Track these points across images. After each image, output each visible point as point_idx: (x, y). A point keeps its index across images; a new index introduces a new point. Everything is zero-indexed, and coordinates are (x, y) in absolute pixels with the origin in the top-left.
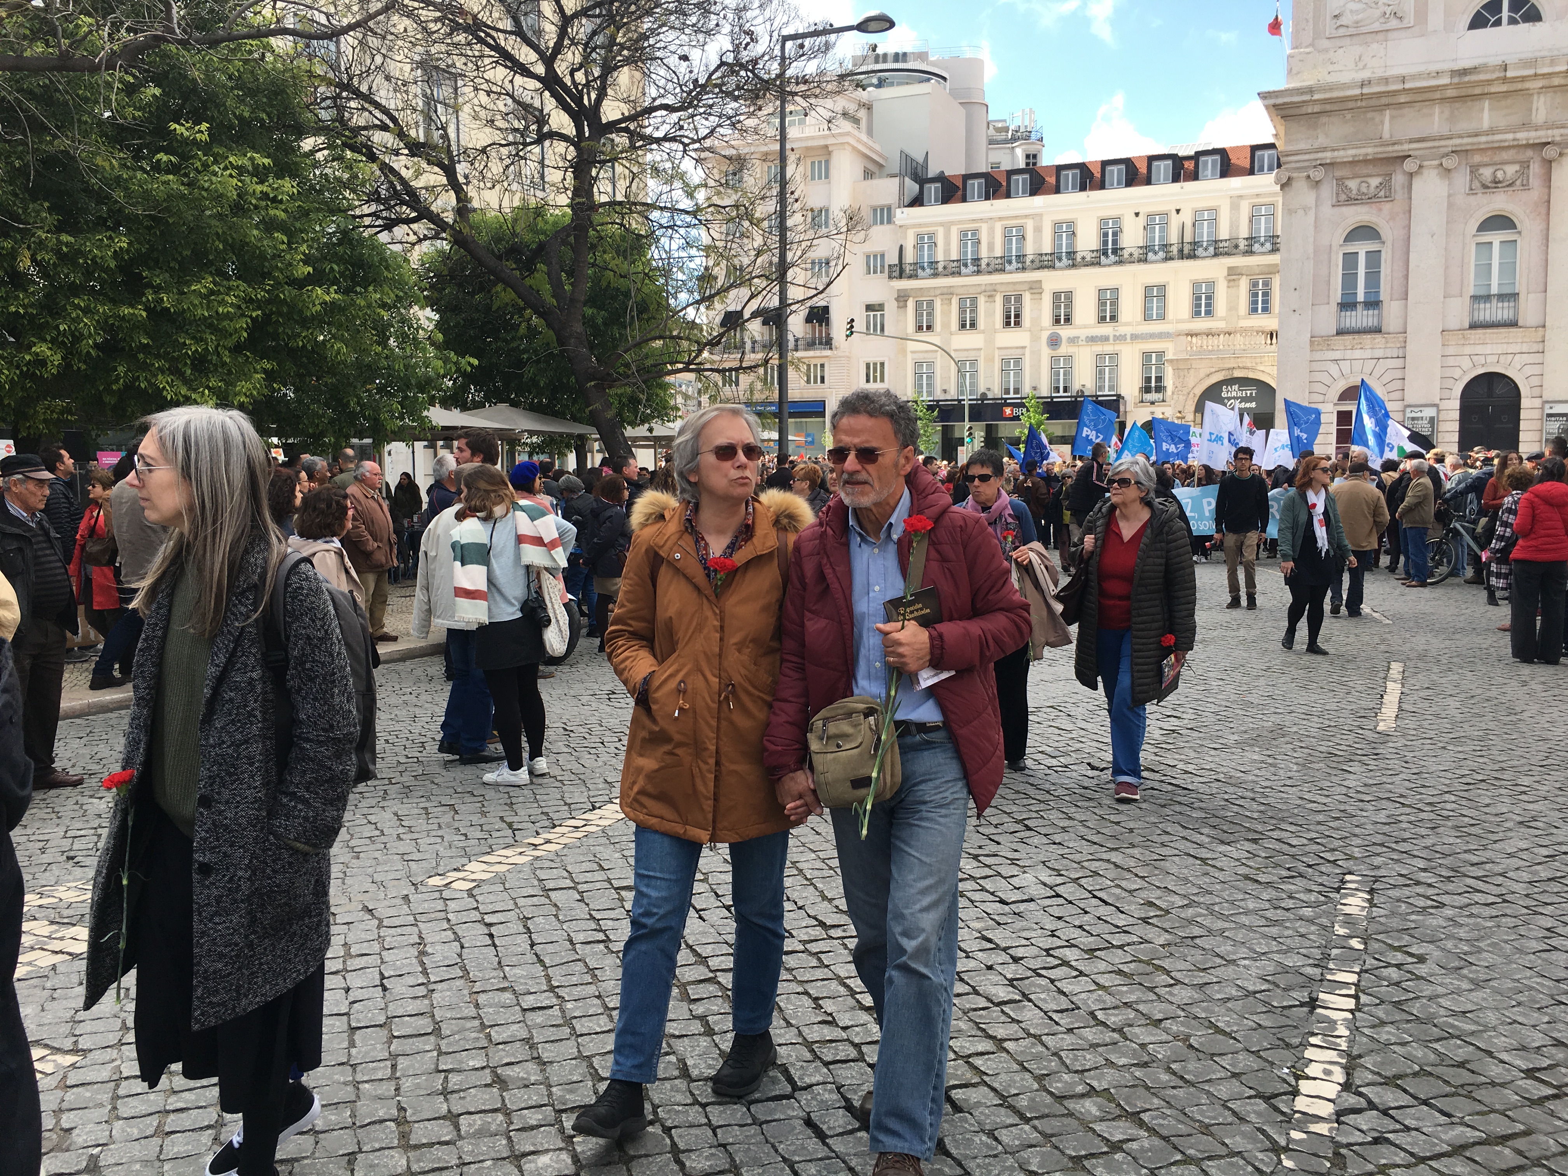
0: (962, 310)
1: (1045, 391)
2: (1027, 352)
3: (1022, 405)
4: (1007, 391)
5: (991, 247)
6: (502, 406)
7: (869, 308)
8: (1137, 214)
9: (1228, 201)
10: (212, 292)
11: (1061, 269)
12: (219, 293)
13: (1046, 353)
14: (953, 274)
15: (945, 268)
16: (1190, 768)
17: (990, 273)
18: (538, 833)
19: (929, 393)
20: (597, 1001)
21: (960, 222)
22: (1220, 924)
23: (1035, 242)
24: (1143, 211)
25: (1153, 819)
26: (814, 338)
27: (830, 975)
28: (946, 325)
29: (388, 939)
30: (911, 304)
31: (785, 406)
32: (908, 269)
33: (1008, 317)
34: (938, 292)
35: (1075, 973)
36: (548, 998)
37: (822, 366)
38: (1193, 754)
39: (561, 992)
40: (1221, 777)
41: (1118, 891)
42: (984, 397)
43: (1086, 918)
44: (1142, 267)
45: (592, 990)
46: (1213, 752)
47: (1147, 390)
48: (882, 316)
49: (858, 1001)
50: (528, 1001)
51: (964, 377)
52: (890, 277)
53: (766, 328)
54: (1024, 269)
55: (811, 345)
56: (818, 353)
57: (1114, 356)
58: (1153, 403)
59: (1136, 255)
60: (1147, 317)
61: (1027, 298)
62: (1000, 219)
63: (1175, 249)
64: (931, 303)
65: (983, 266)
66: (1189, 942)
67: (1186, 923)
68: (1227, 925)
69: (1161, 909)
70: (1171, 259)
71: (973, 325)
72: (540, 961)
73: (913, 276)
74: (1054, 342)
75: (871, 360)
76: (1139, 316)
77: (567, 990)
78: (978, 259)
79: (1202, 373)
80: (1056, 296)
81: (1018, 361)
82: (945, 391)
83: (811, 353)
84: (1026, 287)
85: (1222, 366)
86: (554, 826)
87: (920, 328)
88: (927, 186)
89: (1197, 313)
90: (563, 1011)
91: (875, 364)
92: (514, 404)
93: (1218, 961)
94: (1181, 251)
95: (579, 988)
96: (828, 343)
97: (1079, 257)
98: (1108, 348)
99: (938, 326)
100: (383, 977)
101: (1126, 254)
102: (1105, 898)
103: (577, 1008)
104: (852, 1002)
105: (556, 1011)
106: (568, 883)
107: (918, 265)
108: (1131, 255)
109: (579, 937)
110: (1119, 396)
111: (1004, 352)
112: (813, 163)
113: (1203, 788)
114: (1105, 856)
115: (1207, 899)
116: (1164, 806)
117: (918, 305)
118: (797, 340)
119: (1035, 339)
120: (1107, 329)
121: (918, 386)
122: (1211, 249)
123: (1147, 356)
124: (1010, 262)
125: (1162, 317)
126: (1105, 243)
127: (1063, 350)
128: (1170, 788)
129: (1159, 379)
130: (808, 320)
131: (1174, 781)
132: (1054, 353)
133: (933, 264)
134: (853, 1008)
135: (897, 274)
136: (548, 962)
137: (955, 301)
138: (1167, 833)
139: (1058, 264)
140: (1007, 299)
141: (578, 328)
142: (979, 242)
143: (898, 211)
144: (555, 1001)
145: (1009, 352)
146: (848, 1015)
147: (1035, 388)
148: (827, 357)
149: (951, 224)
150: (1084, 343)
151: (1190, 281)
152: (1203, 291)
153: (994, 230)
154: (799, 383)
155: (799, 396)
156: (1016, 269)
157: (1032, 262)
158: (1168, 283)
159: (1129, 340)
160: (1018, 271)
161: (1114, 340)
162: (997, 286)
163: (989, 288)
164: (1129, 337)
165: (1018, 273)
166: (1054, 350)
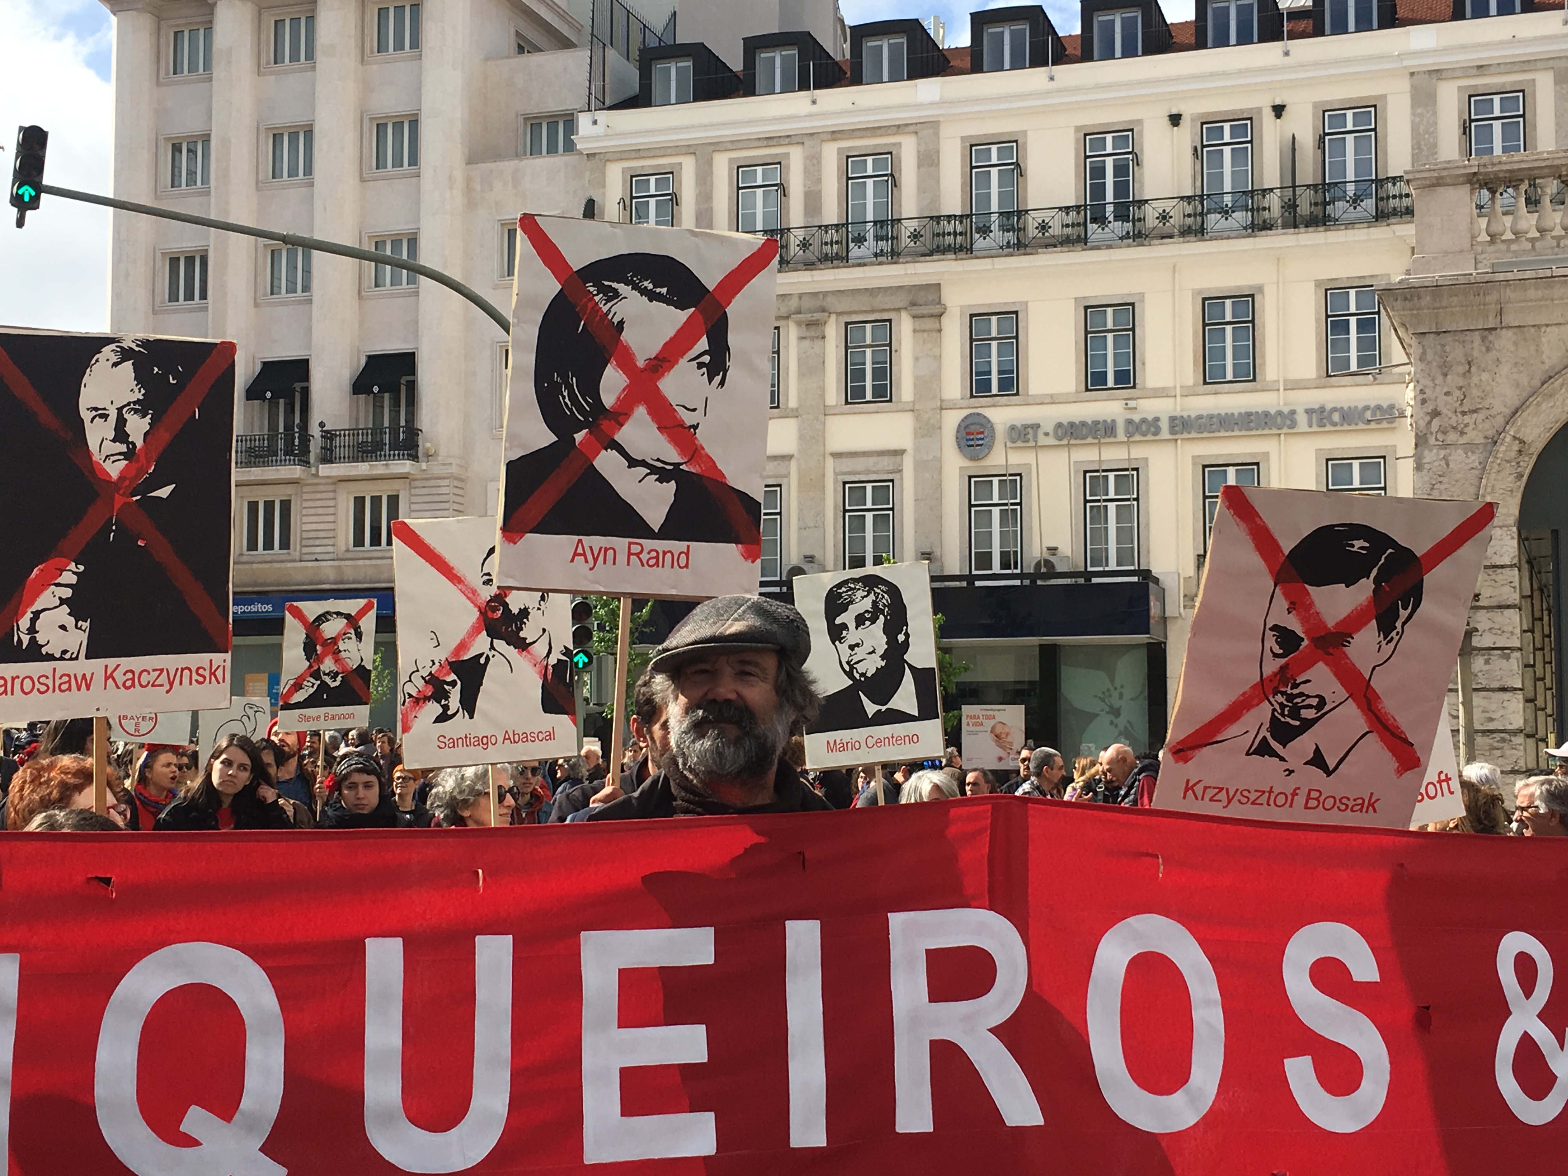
1: (951, 561)
2: (908, 465)
5: (813, 200)
8: (1175, 120)
9: (1405, 85)
11: (989, 255)
13: (955, 466)
17: (809, 265)
21: (736, 144)
23: (921, 190)
24: (1190, 110)
26: (378, 434)
33: (860, 375)
37: (393, 500)
44: (1194, 248)
53: (261, 405)
54: (895, 255)
55: (364, 447)
56: (378, 468)
57: (1129, 476)
59: (1176, 220)
60: (1210, 375)
61: (904, 329)
62: (835, 135)
63: (1274, 202)
65: (794, 248)
70: (1267, 226)
74: (975, 438)
76: (1190, 374)
78: (782, 232)
80: (978, 322)
81: (884, 488)
83: (363, 468)
84: (902, 300)
88: (659, 67)
89: (1340, 365)
94: (1290, 206)
96: (410, 442)
97: (1032, 222)
98: (1113, 455)
101: (1151, 213)
108: (1164, 217)
110: (1146, 575)
111: (848, 465)
112: (382, 12)
118: (329, 436)
119: (927, 430)
120: (1108, 406)
122: (1369, 204)
123: (1213, 474)
124: (860, 238)
125: (1249, 374)
126: (1098, 191)
127: (999, 458)
130: (360, 386)
132: (976, 467)
139: (979, 242)
140: (853, 331)
142: (782, 188)
143: (584, 119)
145: (859, 464)
147: (928, 556)
148: (404, 477)
149: (713, 148)
150: (1051, 441)
151: (1318, 283)
152: (1353, 309)
153: (819, 163)
154: (333, 545)
155: (332, 575)
156: (876, 255)
157: (915, 236)
158: (1260, 289)
159: (1165, 434)
160: (880, 259)
161: (1129, 434)
162: (829, 299)
163: (807, 304)
164: (1164, 425)
165: (880, 264)
166: (974, 458)
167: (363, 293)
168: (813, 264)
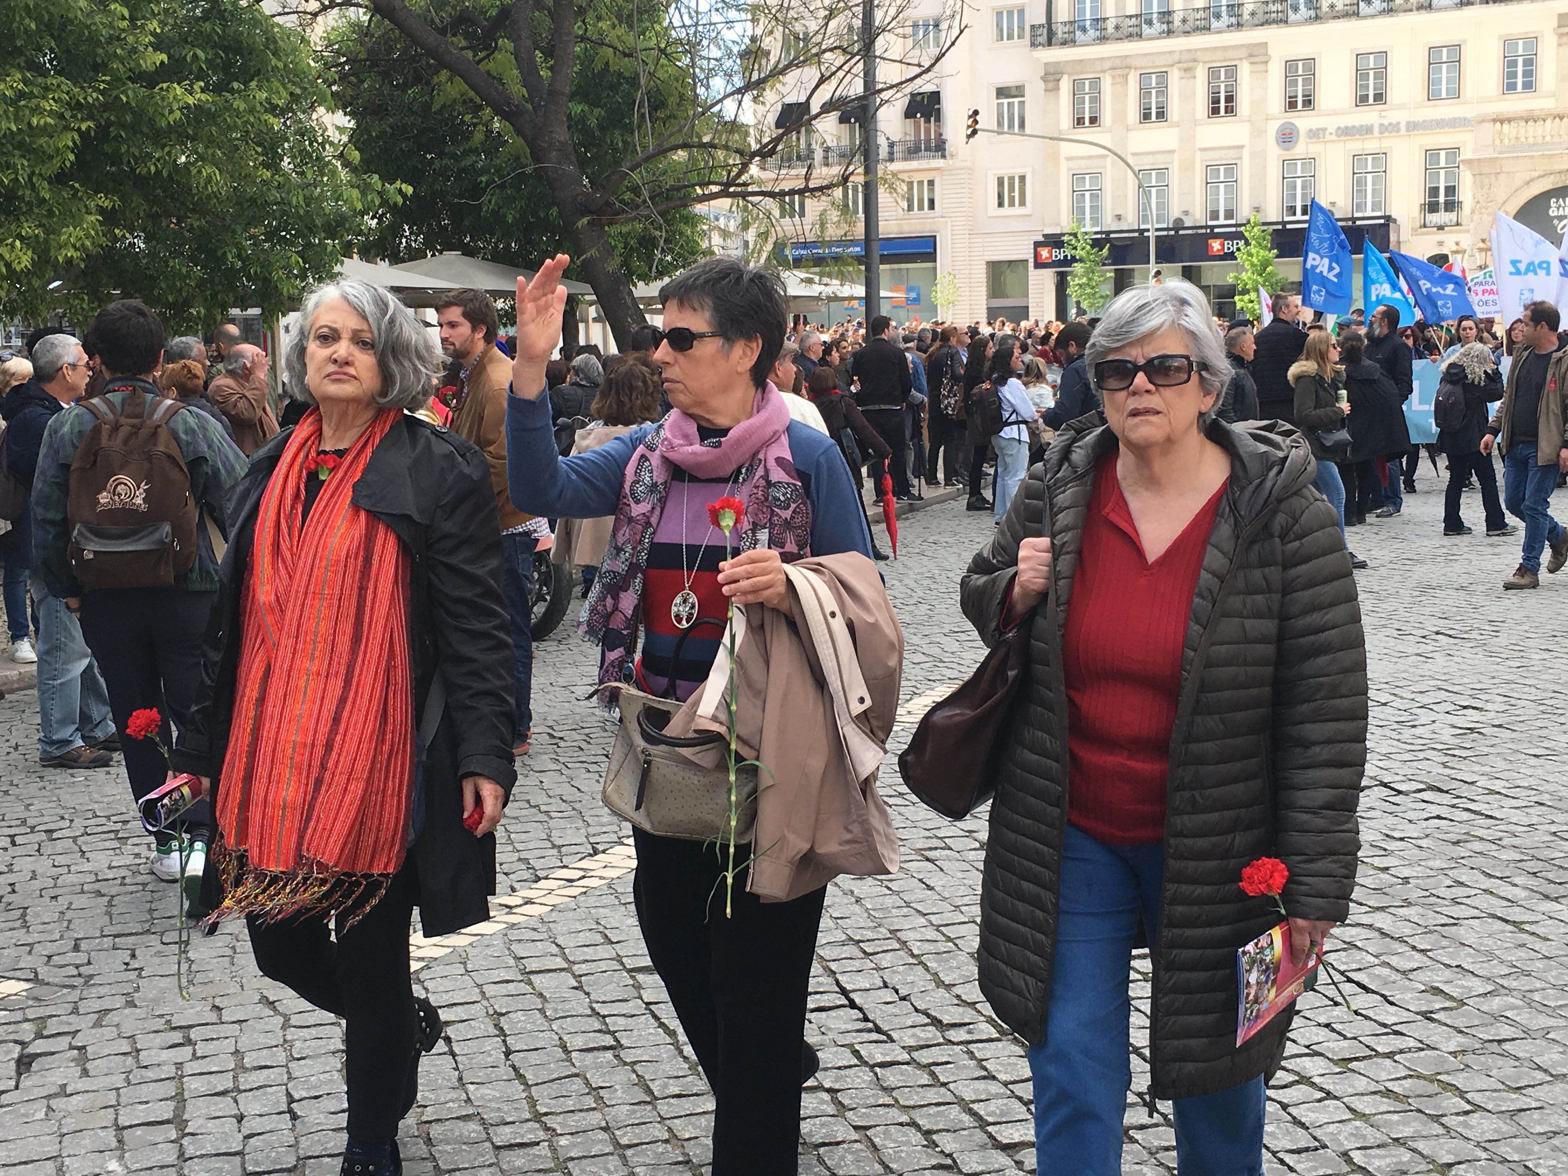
0: (1144, 92)
1: (1273, 213)
2: (1246, 153)
3: (1240, 236)
4: (1215, 215)
6: (451, 255)
7: (1002, 92)
10: (21, 95)
11: (1298, 24)
12: (31, 96)
13: (1275, 154)
14: (1130, 37)
15: (1117, 28)
16: (1498, 786)
17: (1187, 33)
18: (513, 890)
19: (1095, 221)
20: (602, 1136)
22: (1543, 1021)
25: (1438, 863)
26: (918, 142)
27: (950, 1098)
28: (1120, 116)
29: (298, 1044)
30: (1065, 85)
31: (875, 246)
32: (1060, 31)
33: (1216, 101)
34: (1107, 65)
35: (1320, 1095)
36: (531, 1131)
37: (931, 183)
38: (1501, 764)
39: (549, 1121)
40: (1545, 798)
41: (1386, 971)
42: (1178, 225)
43: (1337, 1011)
44: (1424, 17)
45: (595, 1119)
46: (1533, 761)
47: (1433, 207)
48: (1022, 104)
49: (991, 1136)
50: (503, 1135)
51: (1148, 195)
52: (1033, 45)
53: (845, 127)
54: (1240, 26)
55: (913, 152)
56: (923, 164)
57: (1381, 157)
58: (1441, 228)
60: (1432, 95)
61: (1245, 71)
64: (1096, 83)
65: (1177, 22)
66: (1494, 1047)
67: (1488, 1019)
68: (1552, 1022)
69: (1452, 998)
71: (1161, 115)
72: (520, 1077)
73: (1069, 42)
74: (1287, 137)
75: (1006, 173)
76: (1421, 94)
77: (560, 1118)
78: (1169, 13)
79: (1518, 181)
80: (1290, 66)
81: (1231, 168)
82: (1119, 217)
83: (914, 164)
84: (1244, 53)
85: (1549, 168)
86: (538, 879)
87: (1080, 121)
89: (1512, 87)
90: (553, 1149)
91: (1011, 179)
92: (469, 252)
93: (1540, 1076)
95: (578, 1116)
96: (939, 147)
97: (1325, 3)
98: (1371, 145)
99: (1107, 117)
100: (291, 1100)
102: (1365, 981)
103: (574, 1145)
104: (980, 1137)
105: (543, 1149)
106: (560, 963)
107: (1076, 25)
109: (576, 1042)
110: (1388, 218)
111: (1209, 155)
113: (1517, 816)
114: (1366, 919)
115: (1523, 983)
116: (1457, 843)
117: (1077, 86)
118: (891, 145)
119: (1258, 133)
120: (1370, 115)
121: (1078, 211)
123: (1431, 155)
124: (1218, 16)
125: (1456, 94)
127: (1301, 149)
128: (1466, 816)
129: (1451, 190)
130: (909, 113)
131: (1472, 806)
132: (1288, 155)
133: (1099, 22)
134: (983, 1147)
135: (1043, 39)
136: (531, 1078)
137: (1133, 79)
138: (1462, 884)
139: (1292, 17)
140: (1213, 73)
141: (562, 134)
144: (542, 1135)
145: (1216, 154)
146: (975, 1156)
147: (1257, 210)
148: (938, 169)
150: (1334, 138)
151: (1500, 37)
152: (1520, 52)
154: (896, 211)
155: (895, 229)
156: (1228, 26)
157: (1253, 14)
158: (1465, 41)
159: (1403, 131)
160: (1230, 28)
161: (1381, 133)
162: (1198, 53)
163: (1185, 56)
164: (1403, 126)
165: (1231, 31)
166: (1287, 149)
168: (1189, 32)
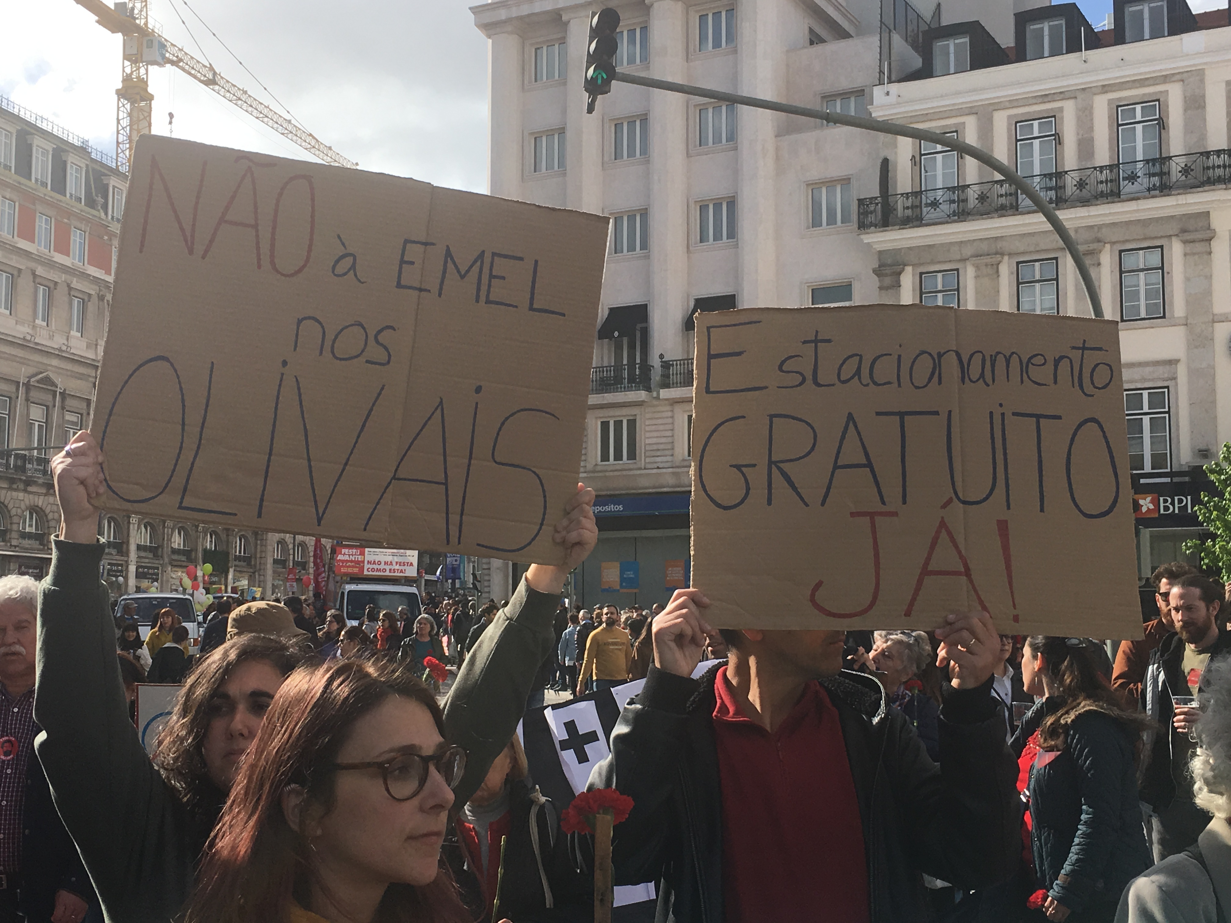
0: (1024, 288)
2: (1182, 371)
5: (1086, 147)
7: (820, 295)
13: (1227, 372)
14: (1002, 210)
15: (982, 198)
17: (1085, 202)
21: (1013, 103)
23: (1189, 130)
30: (908, 280)
32: (901, 207)
33: (1133, 297)
34: (968, 251)
52: (862, 226)
53: (608, 343)
54: (1165, 188)
61: (1176, 253)
62: (1105, 89)
64: (952, 276)
65: (1071, 187)
73: (913, 220)
78: (1059, 175)
81: (1160, 393)
84: (1173, 228)
88: (939, 45)
107: (923, 197)
112: (703, 18)
117: (925, 282)
118: (667, 365)
119: (1200, 341)
124: (1132, 176)
133: (956, 191)
135: (876, 217)
137: (1006, 270)
140: (1126, 259)
142: (1058, 139)
143: (878, 92)
145: (1136, 374)
147: (1205, 453)
149: (992, 108)
153: (1091, 114)
154: (672, 455)
155: (671, 481)
156: (1149, 190)
157: (1186, 170)
160: (1152, 193)
162: (1104, 230)
165: (1154, 197)
167: (691, 248)
168: (1088, 201)
